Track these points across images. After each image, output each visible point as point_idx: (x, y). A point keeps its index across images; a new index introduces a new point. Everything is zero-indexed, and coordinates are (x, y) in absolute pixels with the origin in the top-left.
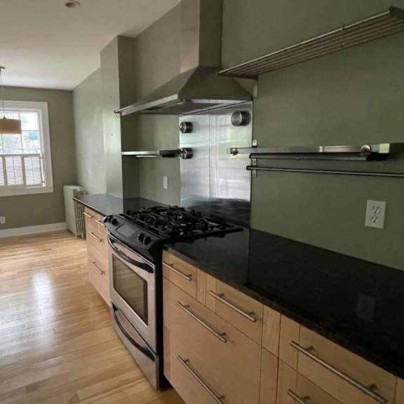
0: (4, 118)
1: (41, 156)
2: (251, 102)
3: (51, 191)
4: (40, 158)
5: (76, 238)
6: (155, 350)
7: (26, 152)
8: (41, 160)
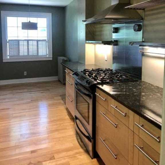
0: (30, 22)
1: (47, 41)
2: (142, 20)
3: (51, 59)
4: (46, 42)
5: (63, 85)
6: (91, 137)
7: (39, 39)
8: (47, 43)
